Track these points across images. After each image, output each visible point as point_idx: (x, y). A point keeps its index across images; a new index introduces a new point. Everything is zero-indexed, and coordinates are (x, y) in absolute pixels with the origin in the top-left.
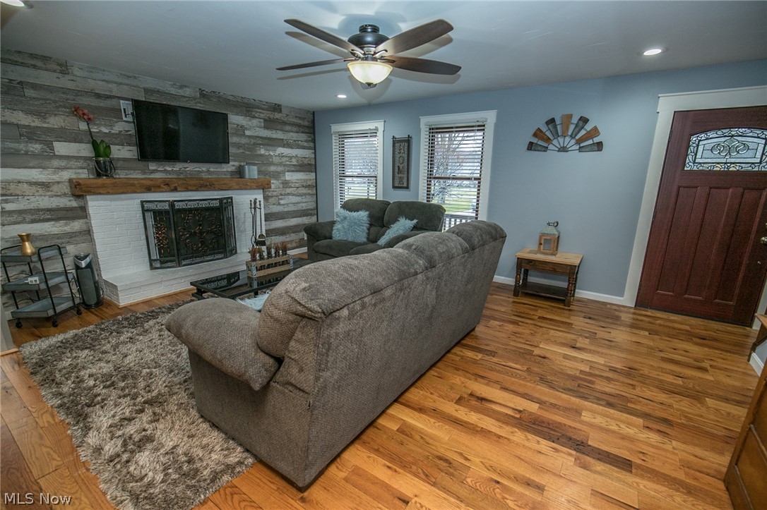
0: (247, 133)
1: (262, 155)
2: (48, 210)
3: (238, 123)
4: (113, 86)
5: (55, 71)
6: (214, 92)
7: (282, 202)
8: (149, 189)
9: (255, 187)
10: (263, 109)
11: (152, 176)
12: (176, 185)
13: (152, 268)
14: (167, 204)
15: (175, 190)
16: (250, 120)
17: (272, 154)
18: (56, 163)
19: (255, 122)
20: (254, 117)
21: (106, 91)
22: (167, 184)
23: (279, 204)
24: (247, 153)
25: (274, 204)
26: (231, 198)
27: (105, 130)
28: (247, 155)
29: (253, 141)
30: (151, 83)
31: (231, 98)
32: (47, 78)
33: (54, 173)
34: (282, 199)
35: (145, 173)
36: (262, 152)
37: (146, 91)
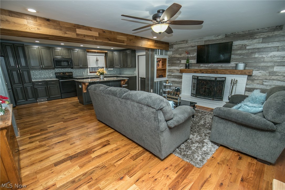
0: (248, 48)
1: (255, 58)
2: (177, 76)
3: (242, 44)
4: (196, 43)
5: (185, 43)
6: (232, 33)
7: (265, 83)
8: (195, 72)
9: (239, 74)
10: (264, 32)
11: (201, 68)
12: (204, 71)
13: (191, 95)
14: (196, 77)
15: (203, 73)
16: (251, 41)
17: (264, 56)
18: (181, 65)
19: (255, 41)
20: (256, 38)
21: (194, 45)
22: (201, 71)
23: (263, 84)
24: (245, 57)
25: (258, 84)
27: (192, 56)
28: (245, 58)
29: (250, 51)
30: (207, 38)
31: (241, 33)
32: (183, 45)
33: (180, 67)
34: (265, 82)
35: (199, 67)
36: (257, 56)
37: (205, 41)
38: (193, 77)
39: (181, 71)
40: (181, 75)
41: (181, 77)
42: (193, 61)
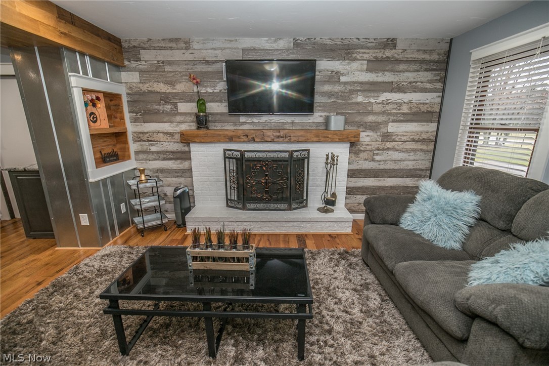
0: (343, 79)
1: (358, 104)
2: (172, 152)
3: (331, 68)
4: (219, 52)
5: (182, 49)
6: (309, 39)
7: (377, 158)
8: (231, 139)
9: (337, 140)
10: (368, 48)
11: (241, 128)
12: (254, 136)
14: (238, 153)
15: (253, 141)
16: (349, 64)
17: (372, 100)
18: (178, 118)
19: (355, 65)
20: (355, 59)
21: (213, 57)
22: (247, 136)
23: (373, 160)
24: (340, 101)
25: (366, 160)
26: (308, 151)
27: (210, 90)
28: (340, 104)
29: (349, 88)
30: (248, 42)
31: (328, 42)
32: (178, 55)
33: (177, 126)
34: (377, 154)
35: (236, 125)
36: (360, 99)
37: (244, 50)
38: (225, 153)
39: (186, 139)
40: (187, 149)
41: (186, 156)
42: (218, 107)
